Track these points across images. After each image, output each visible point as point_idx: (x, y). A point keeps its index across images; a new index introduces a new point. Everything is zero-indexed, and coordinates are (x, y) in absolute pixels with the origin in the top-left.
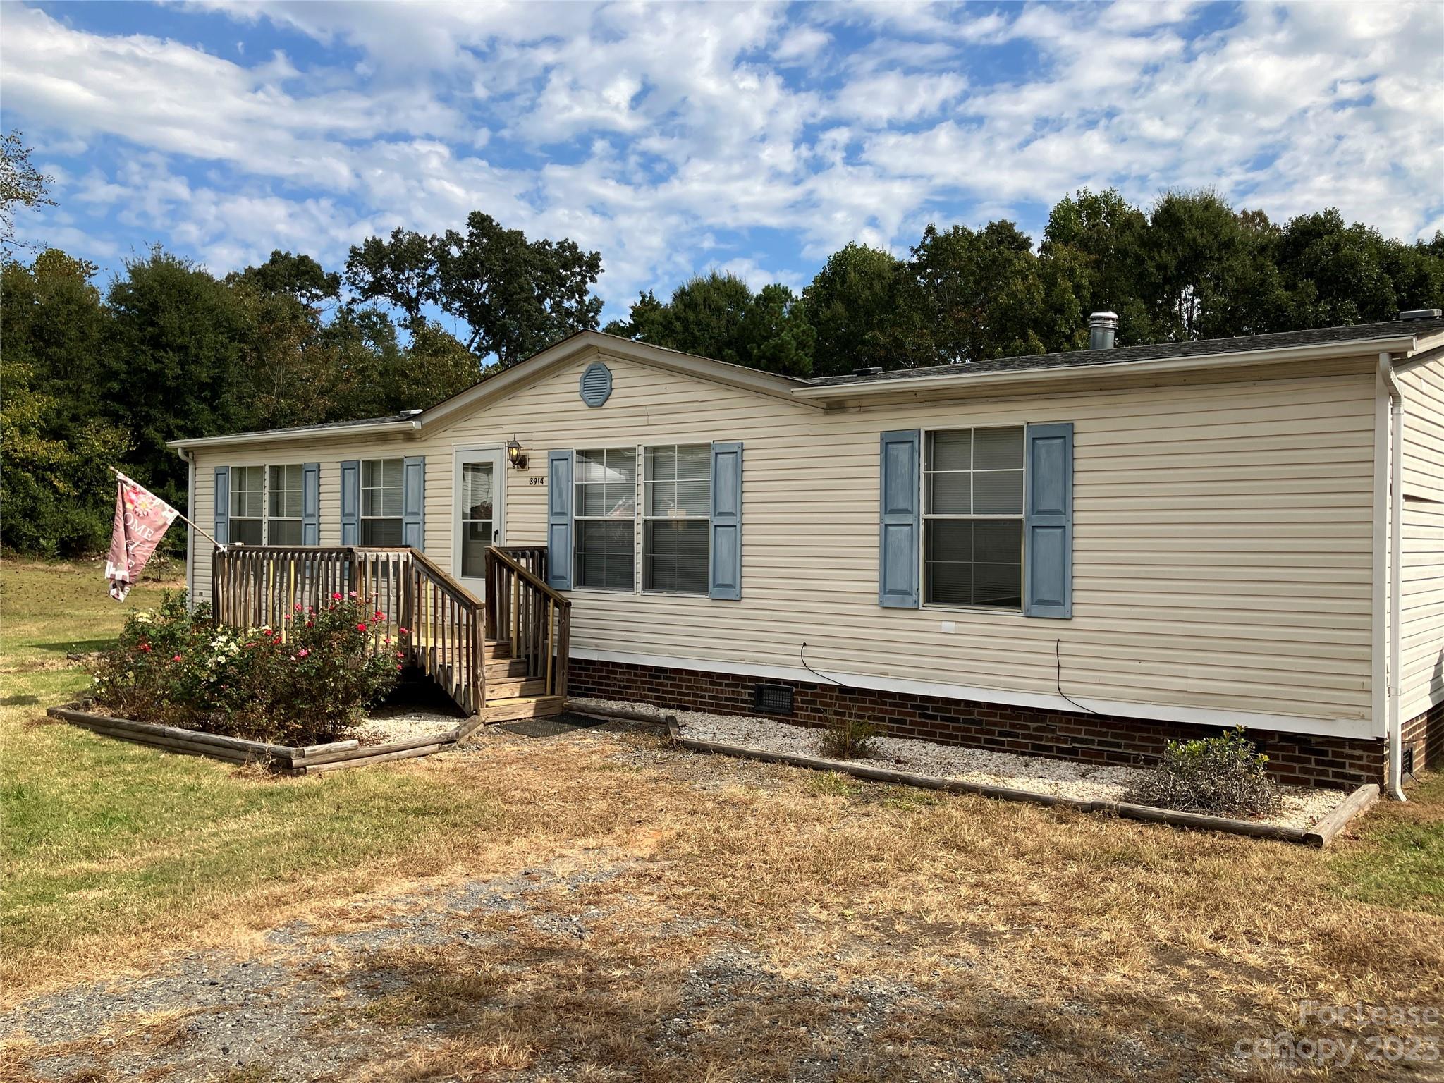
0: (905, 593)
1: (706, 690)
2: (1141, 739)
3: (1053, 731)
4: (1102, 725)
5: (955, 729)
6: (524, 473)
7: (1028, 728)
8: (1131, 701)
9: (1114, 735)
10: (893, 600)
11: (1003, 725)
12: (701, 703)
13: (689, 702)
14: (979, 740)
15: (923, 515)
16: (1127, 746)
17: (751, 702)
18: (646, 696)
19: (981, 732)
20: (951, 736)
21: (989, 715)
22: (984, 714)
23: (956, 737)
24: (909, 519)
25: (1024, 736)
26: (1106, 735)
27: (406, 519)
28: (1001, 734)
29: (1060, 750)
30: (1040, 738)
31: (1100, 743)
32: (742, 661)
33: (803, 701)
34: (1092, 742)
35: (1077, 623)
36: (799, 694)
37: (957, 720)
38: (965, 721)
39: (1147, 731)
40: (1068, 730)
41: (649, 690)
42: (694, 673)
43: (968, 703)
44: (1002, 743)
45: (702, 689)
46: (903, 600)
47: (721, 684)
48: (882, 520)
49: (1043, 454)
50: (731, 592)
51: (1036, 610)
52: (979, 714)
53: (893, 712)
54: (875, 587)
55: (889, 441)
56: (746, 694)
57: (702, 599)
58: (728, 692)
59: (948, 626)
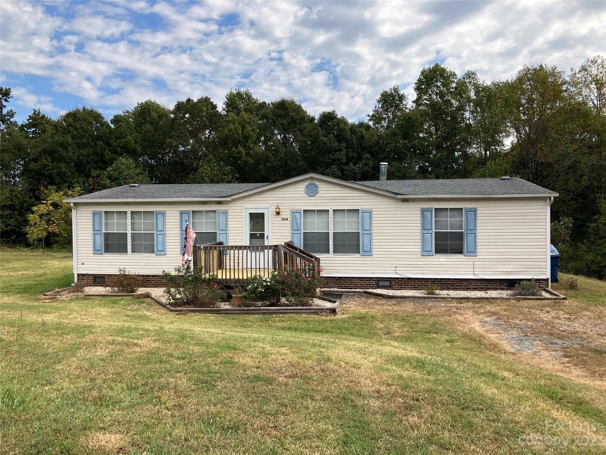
0: (430, 251)
1: (359, 282)
2: (493, 284)
3: (471, 284)
4: (483, 281)
5: (444, 286)
6: (279, 217)
7: (465, 284)
8: (492, 275)
9: (487, 283)
10: (425, 254)
11: (458, 284)
12: (357, 287)
13: (352, 286)
14: (451, 288)
15: (434, 231)
16: (490, 286)
17: (376, 285)
18: (334, 286)
19: (451, 286)
20: (443, 288)
21: (454, 281)
22: (452, 281)
23: (444, 288)
24: (431, 232)
25: (464, 286)
26: (484, 283)
27: (218, 232)
28: (457, 286)
29: (473, 288)
30: (468, 286)
31: (483, 286)
32: (373, 273)
33: (394, 283)
34: (481, 286)
35: (478, 257)
36: (393, 281)
37: (445, 284)
38: (447, 284)
39: (494, 282)
40: (475, 283)
41: (336, 284)
42: (354, 278)
43: (447, 279)
44: (458, 288)
45: (357, 282)
46: (429, 253)
47: (364, 280)
48: (422, 232)
49: (469, 215)
50: (368, 253)
51: (468, 254)
52: (451, 281)
53: (425, 283)
54: (420, 250)
55: (423, 211)
56: (374, 283)
57: (358, 255)
58: (367, 283)
59: (442, 260)
